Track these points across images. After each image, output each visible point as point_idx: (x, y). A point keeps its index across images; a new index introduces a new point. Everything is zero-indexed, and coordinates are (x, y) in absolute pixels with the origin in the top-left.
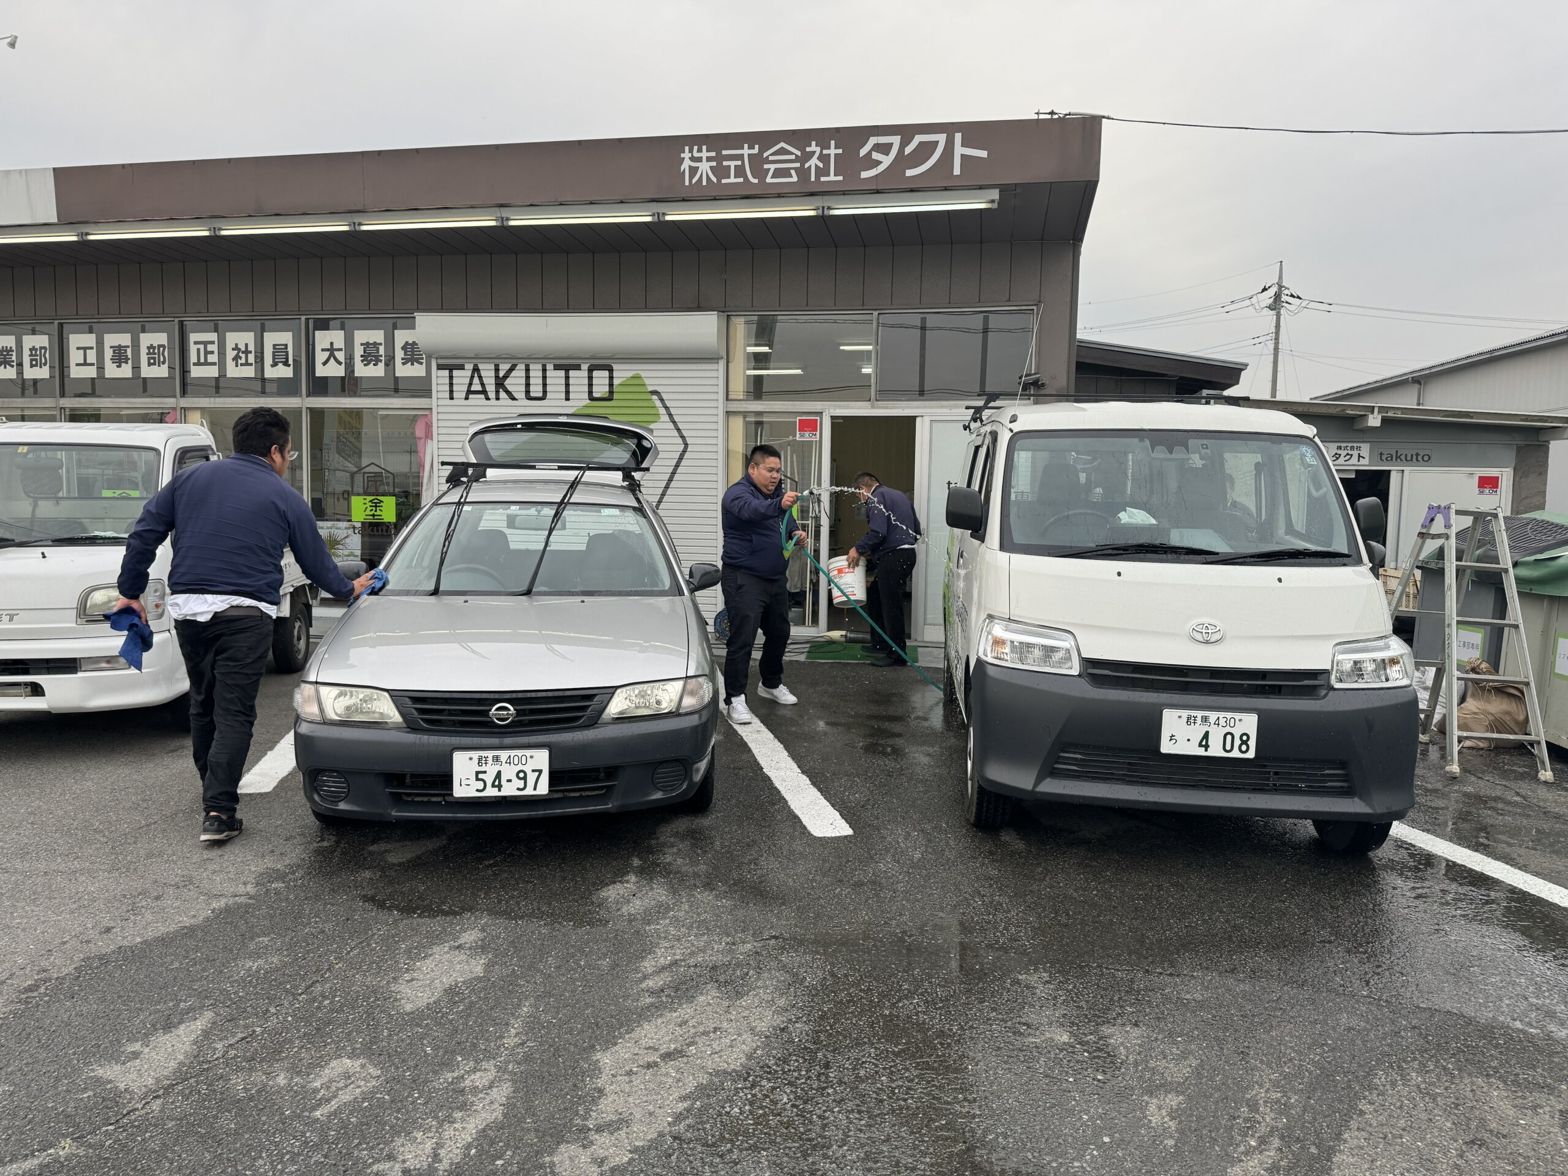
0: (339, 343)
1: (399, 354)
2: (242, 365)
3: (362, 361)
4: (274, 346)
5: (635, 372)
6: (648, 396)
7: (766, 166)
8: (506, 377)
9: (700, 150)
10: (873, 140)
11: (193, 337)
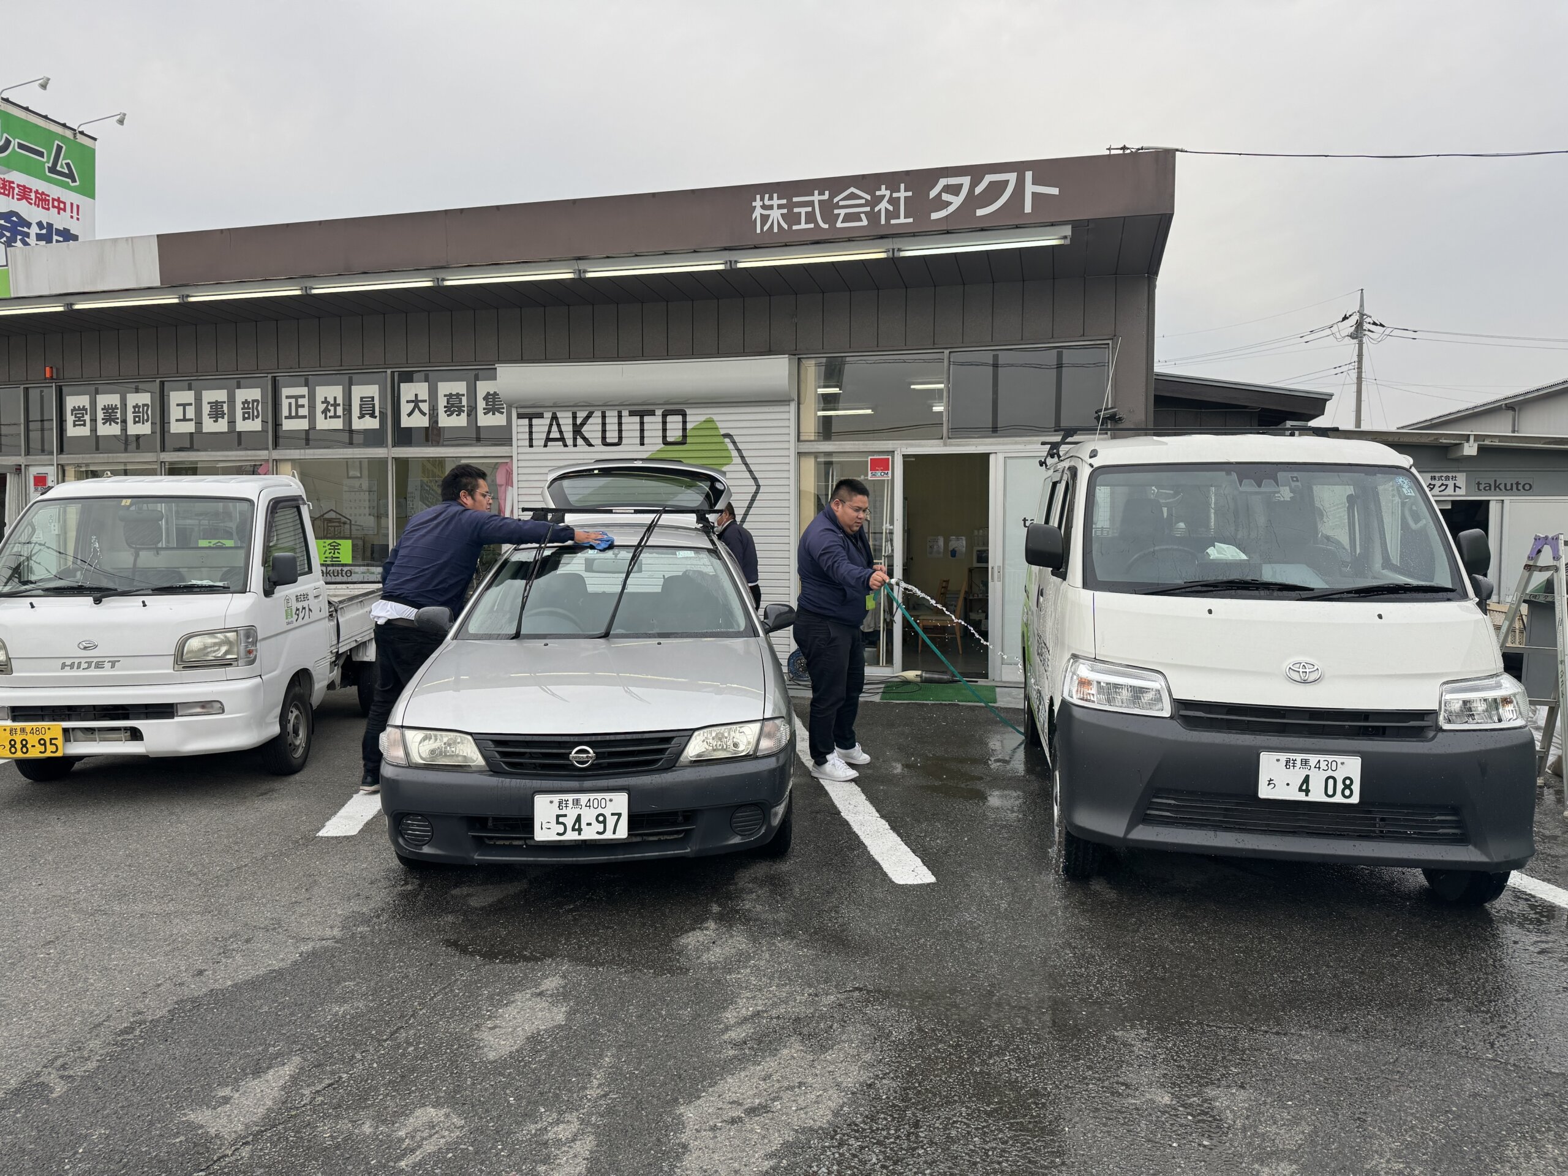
0: (424, 394)
1: (481, 404)
2: (330, 417)
3: (446, 412)
4: (362, 398)
5: (708, 416)
6: (721, 439)
7: (836, 211)
8: (583, 424)
9: (771, 198)
10: (943, 182)
11: (285, 392)
